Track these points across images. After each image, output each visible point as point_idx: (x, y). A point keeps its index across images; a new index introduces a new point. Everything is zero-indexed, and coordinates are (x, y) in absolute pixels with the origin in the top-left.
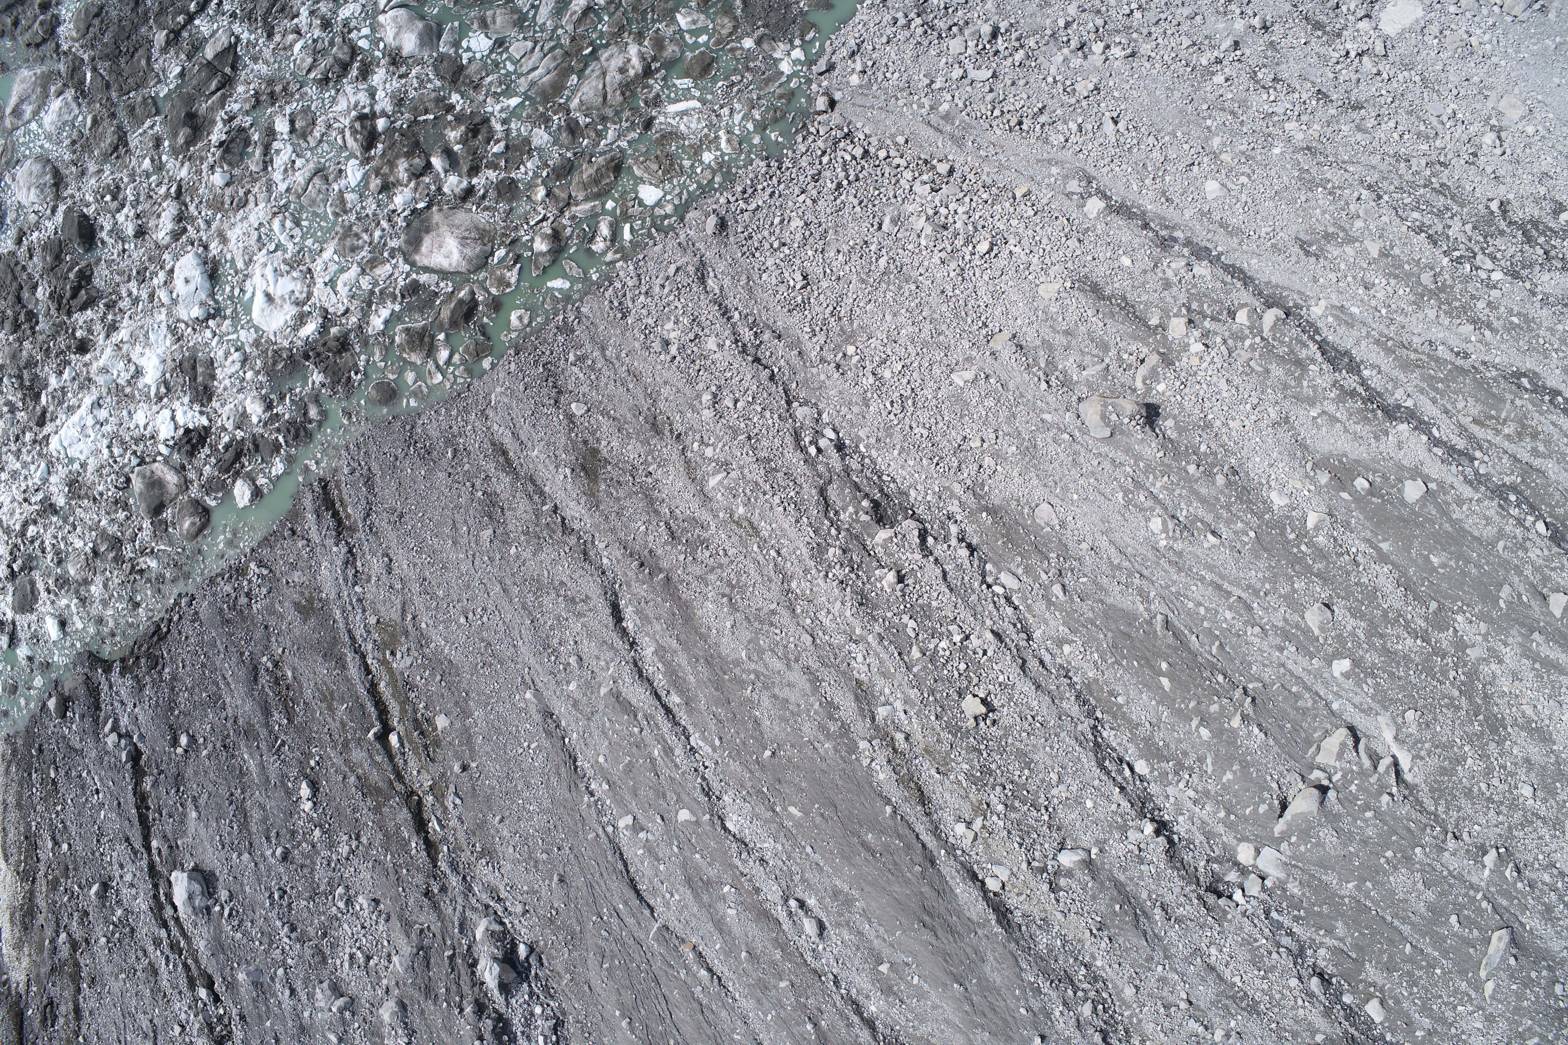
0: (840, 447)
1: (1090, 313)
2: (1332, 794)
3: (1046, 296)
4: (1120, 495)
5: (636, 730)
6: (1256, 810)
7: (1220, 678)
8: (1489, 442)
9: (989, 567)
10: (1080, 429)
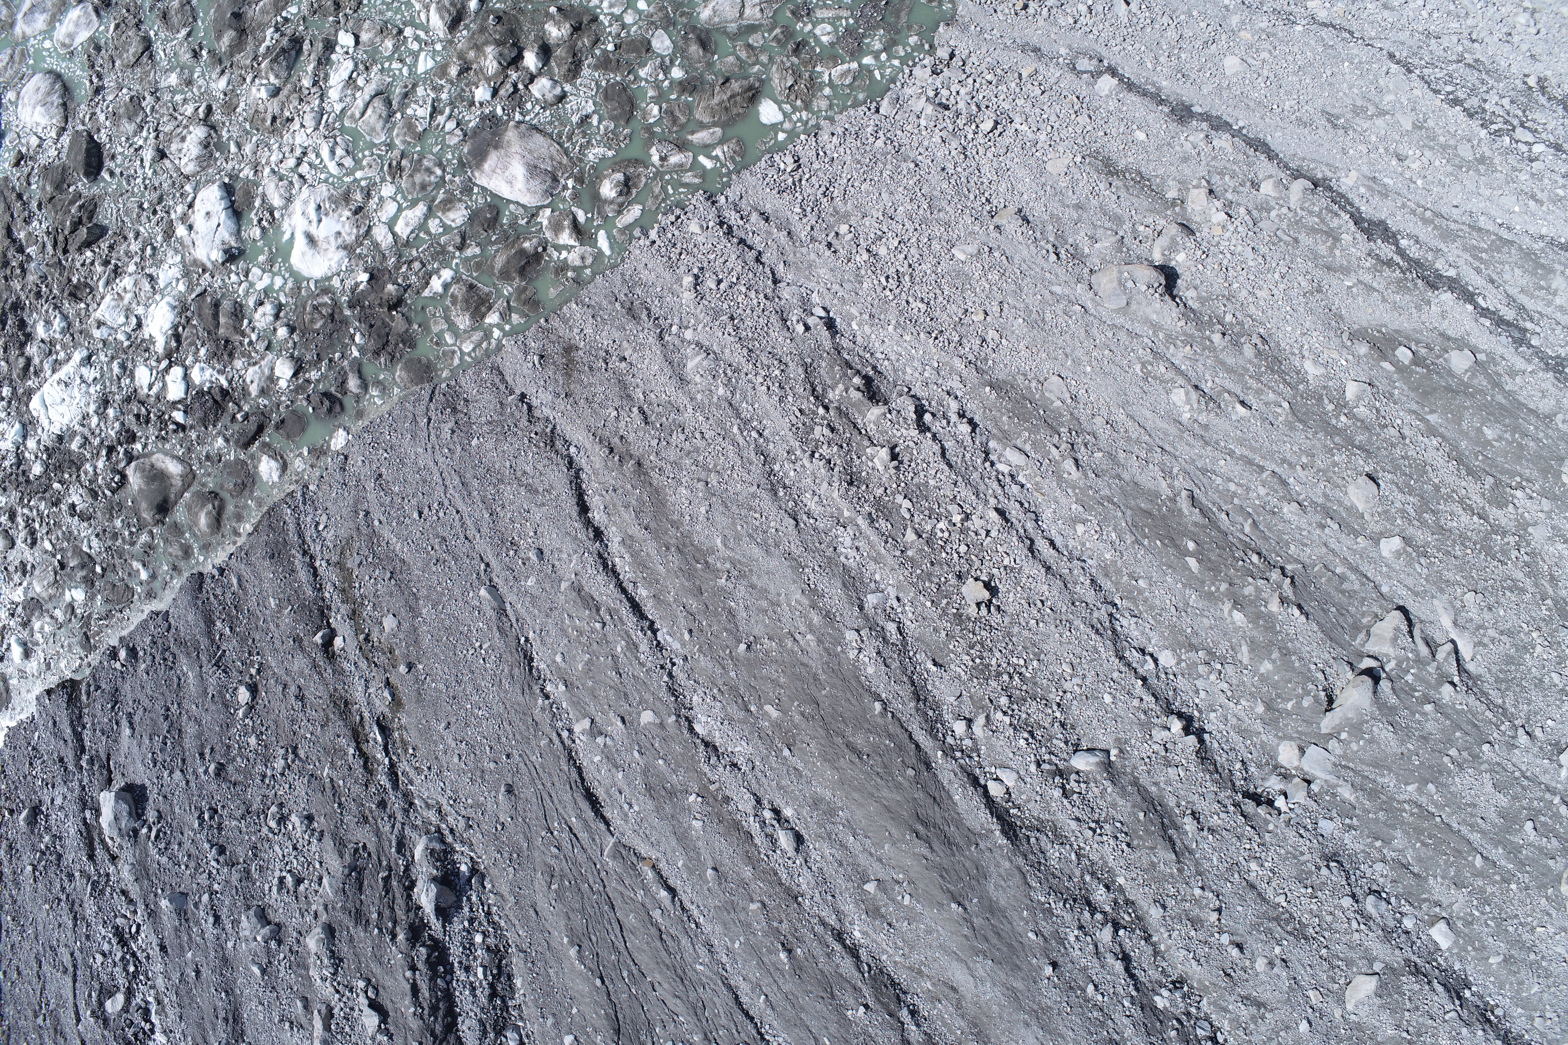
0: (830, 324)
1: (1102, 186)
2: (1384, 685)
3: (1055, 173)
4: (1138, 367)
5: (598, 626)
6: (1299, 703)
7: (1255, 558)
8: (1540, 313)
9: (992, 444)
10: (1093, 300)
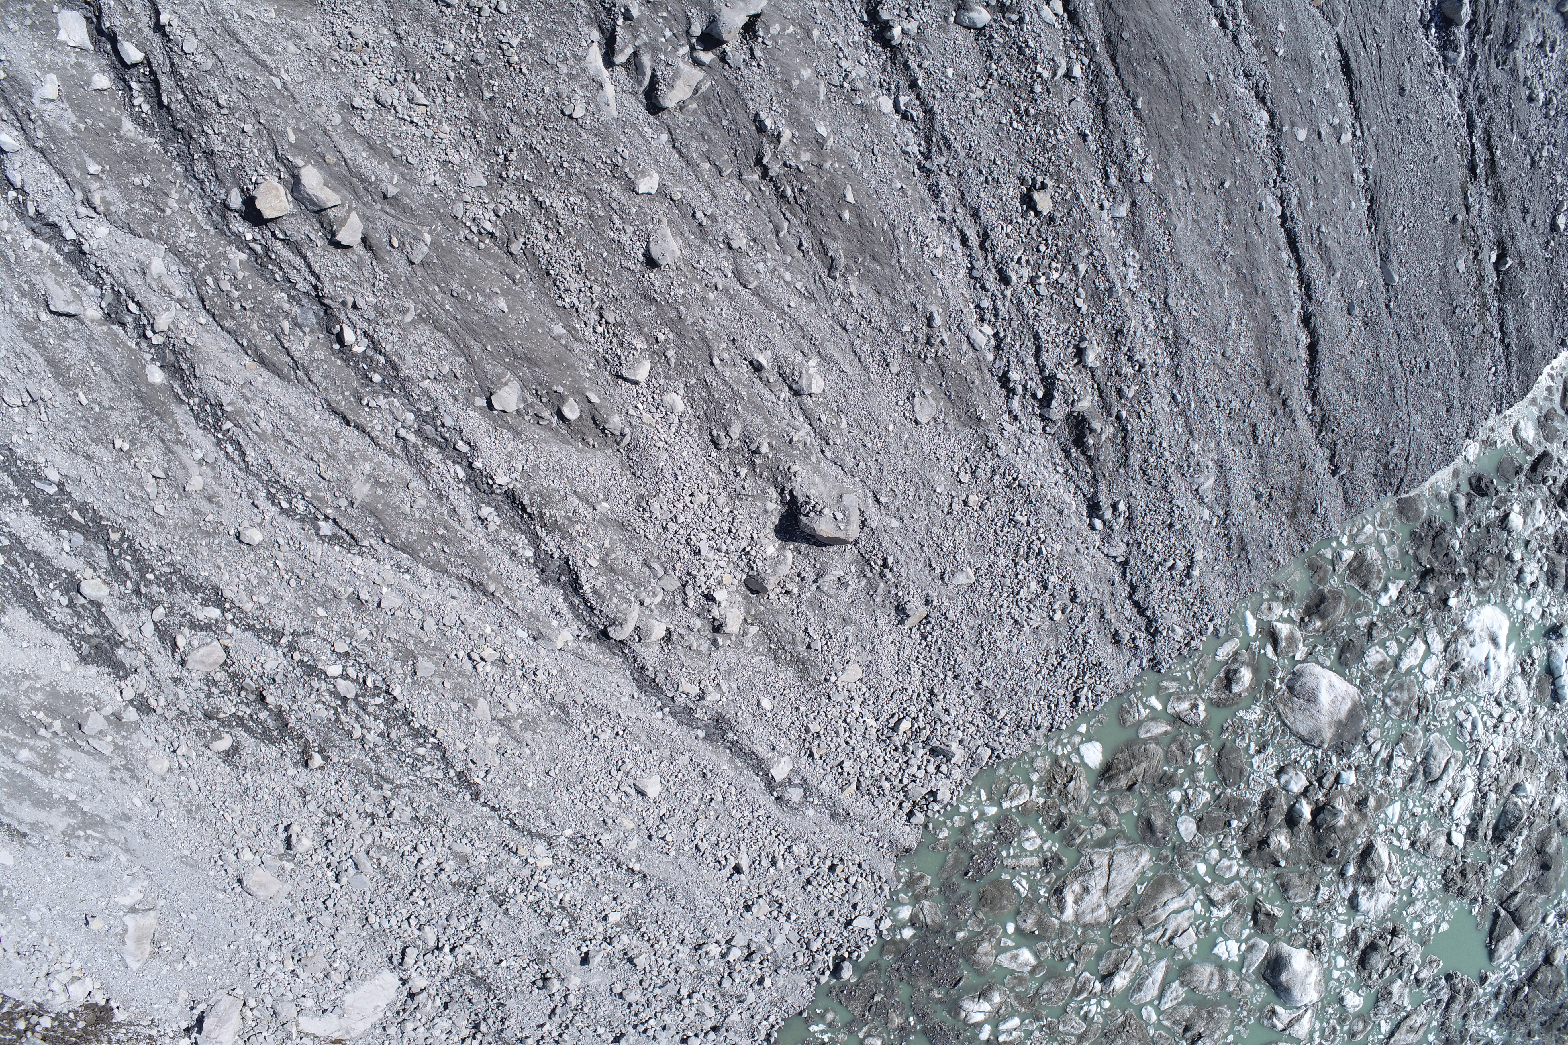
0: (1094, 509)
2: (697, 30)
3: (856, 666)
5: (1322, 230)
7: (788, 192)
8: (393, 453)
9: (992, 357)
10: (867, 507)
